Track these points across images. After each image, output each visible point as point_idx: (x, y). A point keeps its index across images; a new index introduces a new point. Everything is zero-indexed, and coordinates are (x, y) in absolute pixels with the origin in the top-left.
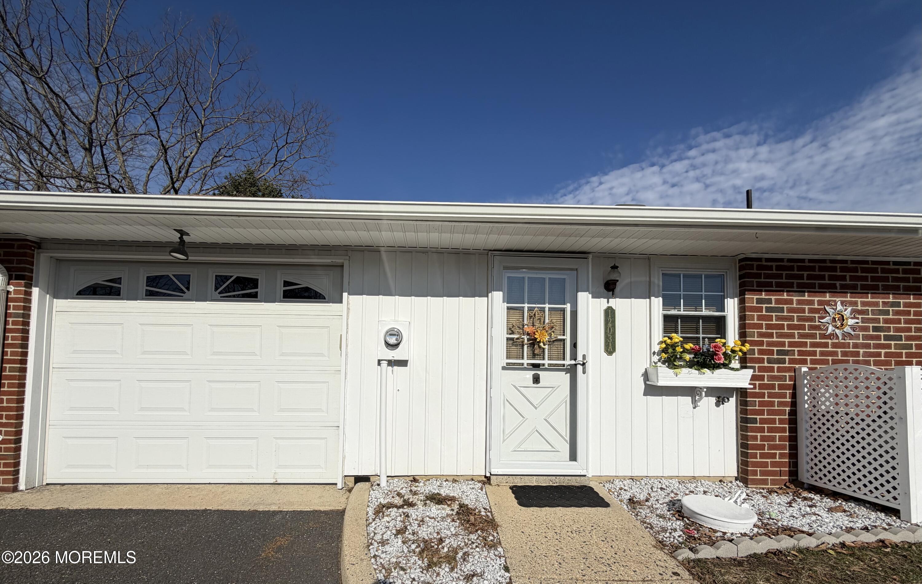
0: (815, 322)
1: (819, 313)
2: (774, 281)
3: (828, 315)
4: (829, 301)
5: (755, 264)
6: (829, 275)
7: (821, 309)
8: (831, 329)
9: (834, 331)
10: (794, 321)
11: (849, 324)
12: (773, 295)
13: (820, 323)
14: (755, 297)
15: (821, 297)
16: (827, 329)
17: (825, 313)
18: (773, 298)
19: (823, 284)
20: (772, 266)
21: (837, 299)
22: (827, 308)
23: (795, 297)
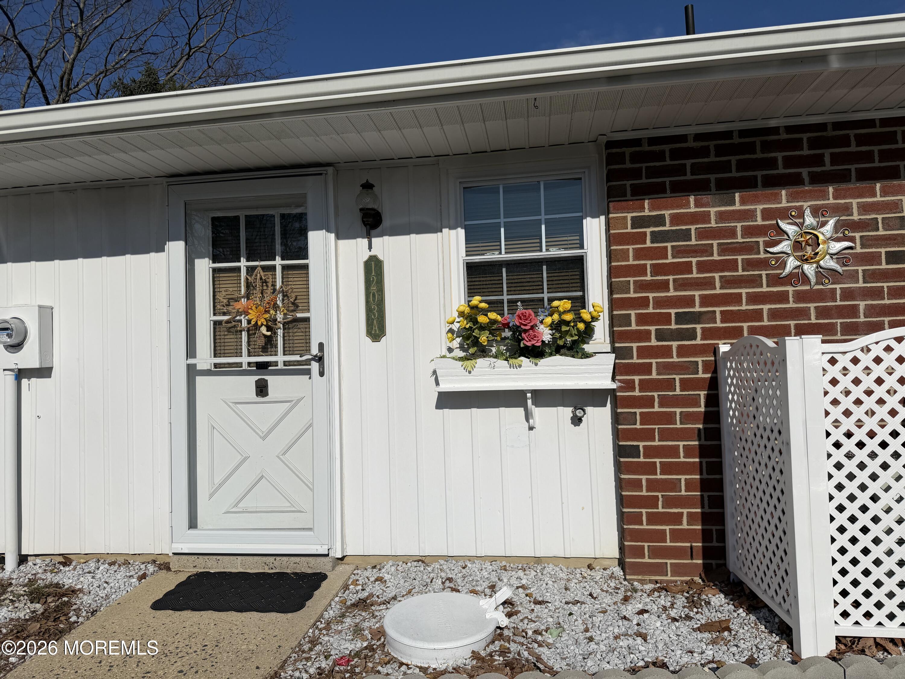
0: (759, 253)
1: (765, 235)
2: (667, 180)
3: (786, 237)
4: (788, 209)
5: (628, 151)
6: (784, 158)
7: (770, 227)
8: (792, 263)
9: (798, 267)
10: (712, 255)
11: (832, 251)
12: (666, 208)
13: (769, 255)
14: (629, 215)
15: (769, 201)
16: (783, 265)
17: (778, 234)
18: (667, 213)
19: (773, 176)
20: (663, 152)
21: (806, 204)
22: (783, 225)
23: (713, 206)
